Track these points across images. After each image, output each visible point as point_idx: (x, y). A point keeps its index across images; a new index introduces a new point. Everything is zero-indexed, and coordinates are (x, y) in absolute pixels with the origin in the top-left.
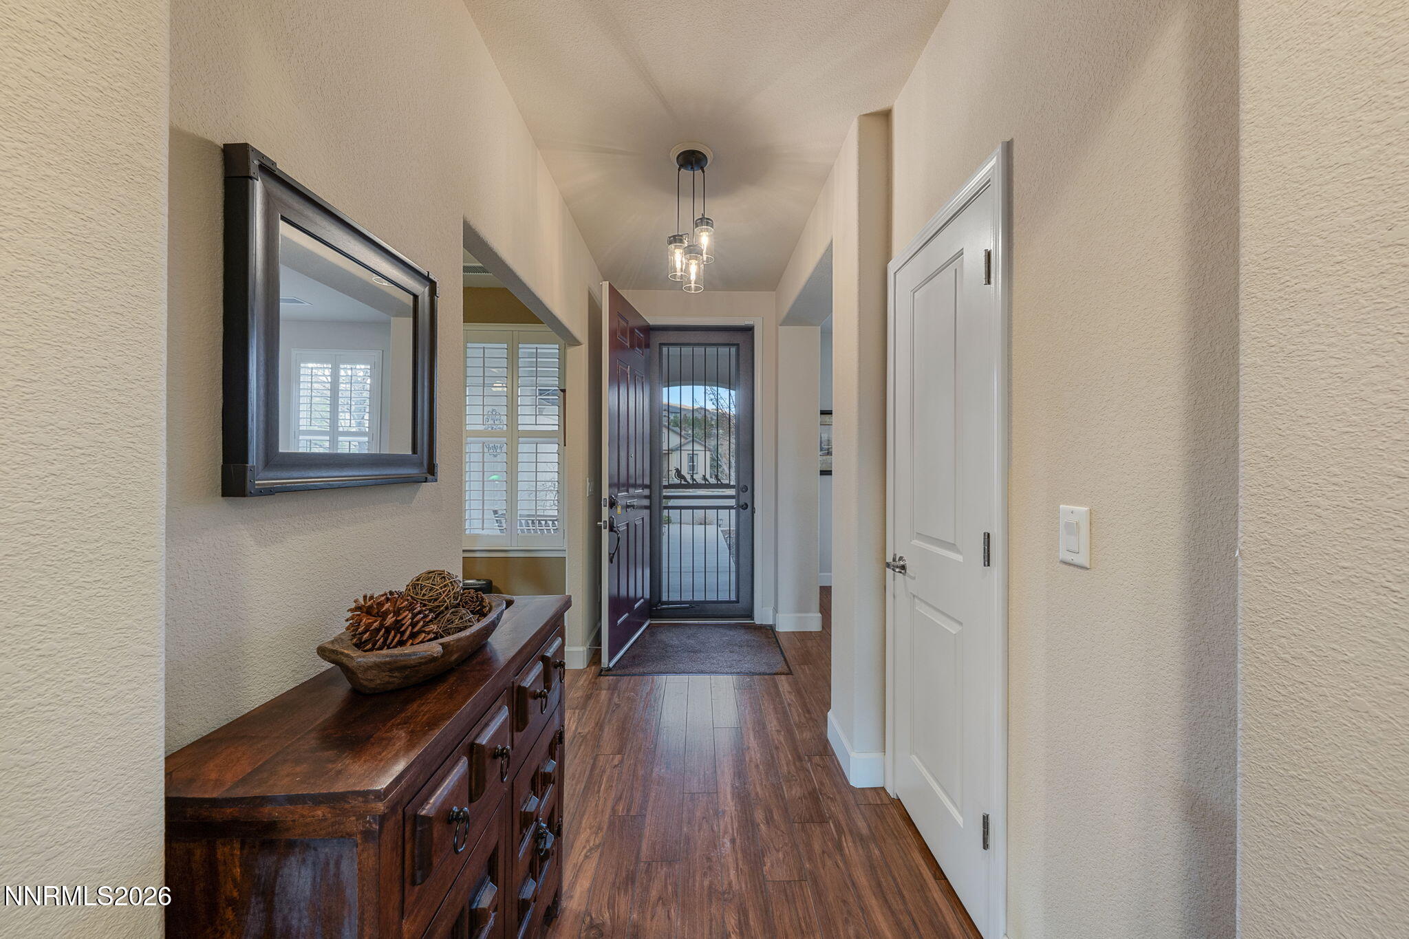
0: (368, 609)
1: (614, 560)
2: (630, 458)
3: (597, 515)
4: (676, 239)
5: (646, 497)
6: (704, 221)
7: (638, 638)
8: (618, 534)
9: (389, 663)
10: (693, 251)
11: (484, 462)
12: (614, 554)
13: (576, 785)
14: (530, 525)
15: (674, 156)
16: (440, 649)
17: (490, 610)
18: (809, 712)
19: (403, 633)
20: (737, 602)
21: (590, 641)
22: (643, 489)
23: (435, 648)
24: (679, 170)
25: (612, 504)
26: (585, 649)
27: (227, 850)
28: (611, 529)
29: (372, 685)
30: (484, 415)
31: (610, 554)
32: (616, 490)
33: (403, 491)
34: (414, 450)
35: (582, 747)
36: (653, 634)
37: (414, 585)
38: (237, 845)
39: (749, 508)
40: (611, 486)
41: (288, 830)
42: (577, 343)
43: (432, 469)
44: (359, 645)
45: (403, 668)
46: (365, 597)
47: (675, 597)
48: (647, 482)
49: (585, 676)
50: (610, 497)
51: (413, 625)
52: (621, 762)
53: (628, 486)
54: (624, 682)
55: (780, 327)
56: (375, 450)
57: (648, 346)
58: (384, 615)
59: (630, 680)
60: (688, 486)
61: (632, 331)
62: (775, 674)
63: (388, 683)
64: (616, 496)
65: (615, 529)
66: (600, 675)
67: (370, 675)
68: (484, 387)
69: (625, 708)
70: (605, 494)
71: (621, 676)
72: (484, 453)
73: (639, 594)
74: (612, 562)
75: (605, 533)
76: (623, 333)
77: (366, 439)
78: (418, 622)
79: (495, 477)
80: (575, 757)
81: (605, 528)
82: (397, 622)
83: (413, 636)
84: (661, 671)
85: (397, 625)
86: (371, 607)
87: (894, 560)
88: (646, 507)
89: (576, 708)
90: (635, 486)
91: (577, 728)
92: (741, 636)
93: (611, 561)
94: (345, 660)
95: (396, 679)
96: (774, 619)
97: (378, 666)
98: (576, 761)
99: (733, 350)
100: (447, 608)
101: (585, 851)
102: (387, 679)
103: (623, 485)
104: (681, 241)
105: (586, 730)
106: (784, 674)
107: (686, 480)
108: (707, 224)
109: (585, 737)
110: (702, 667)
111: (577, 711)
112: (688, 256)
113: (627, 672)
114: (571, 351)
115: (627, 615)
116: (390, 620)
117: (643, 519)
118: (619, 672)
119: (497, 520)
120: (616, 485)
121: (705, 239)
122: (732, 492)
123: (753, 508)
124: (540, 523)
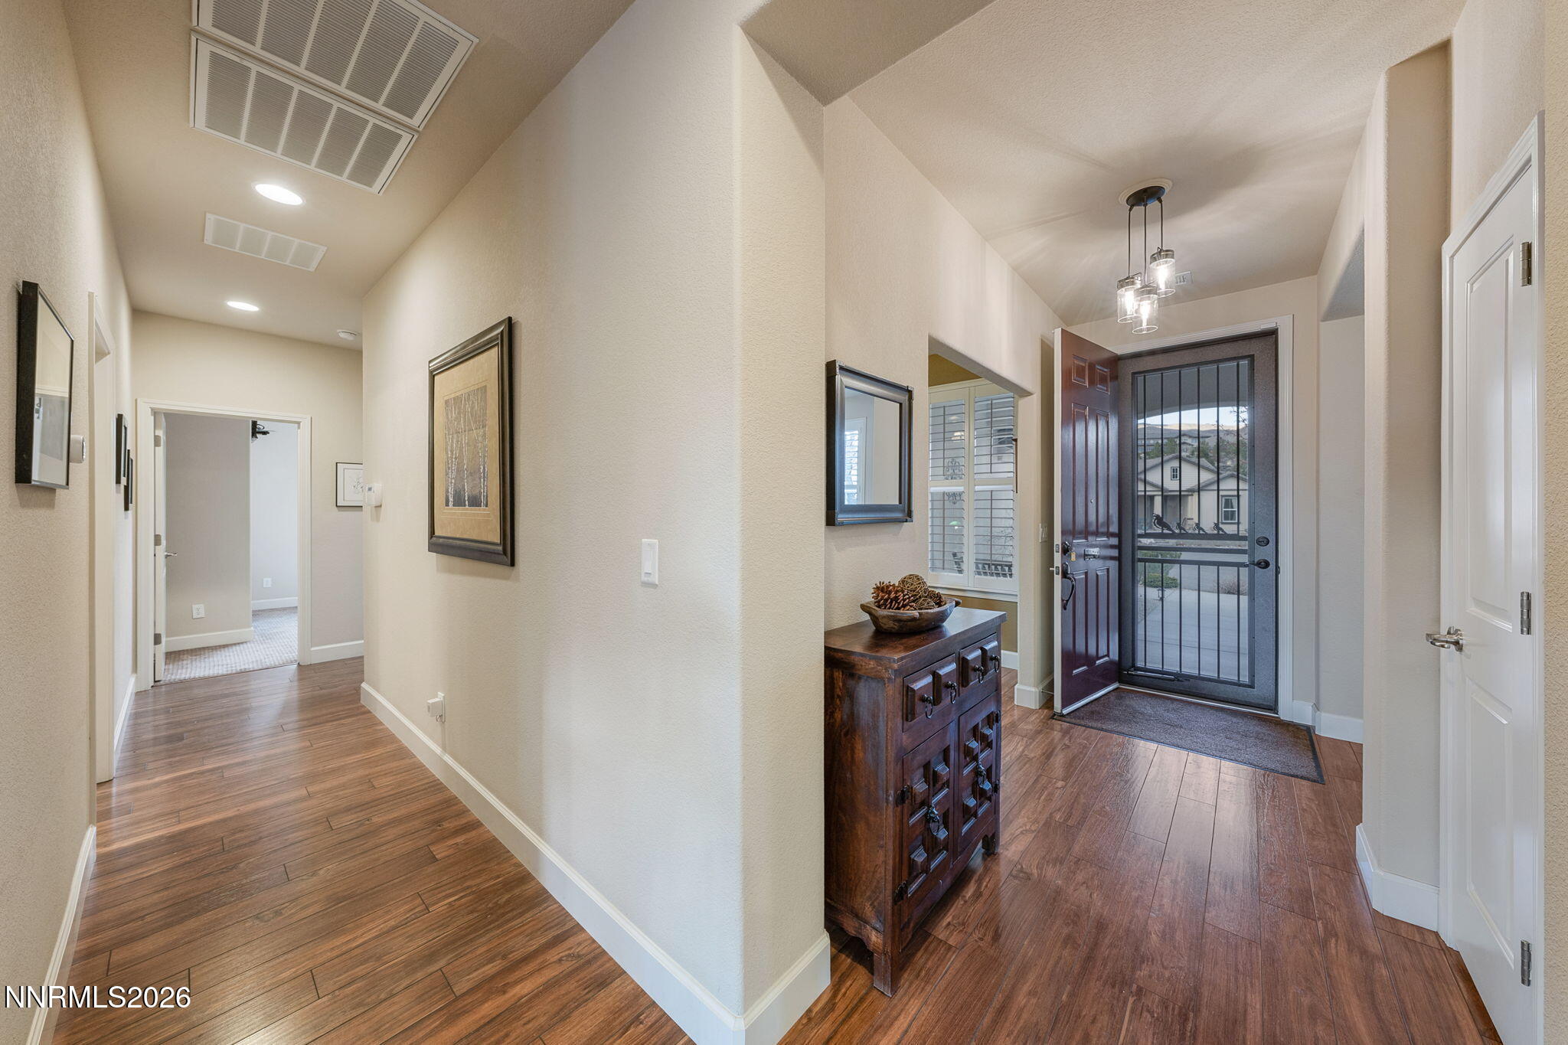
0: (881, 589)
1: (1068, 607)
2: (1089, 504)
3: (1049, 560)
4: (1126, 282)
5: (1112, 547)
6: (1162, 253)
7: (1101, 697)
8: (1072, 581)
9: (893, 616)
10: (1148, 290)
11: (944, 509)
12: (1067, 601)
13: (1019, 788)
14: (987, 568)
15: (1123, 199)
16: (917, 614)
17: (945, 604)
18: (1334, 825)
19: (899, 603)
20: (1252, 686)
21: (1045, 684)
22: (1107, 537)
23: (916, 613)
24: (1130, 210)
25: (1066, 551)
26: (1037, 690)
27: (837, 674)
28: (1065, 575)
29: (885, 627)
30: (944, 467)
31: (1063, 600)
32: (1071, 538)
33: (893, 528)
34: (900, 503)
35: (1027, 766)
36: (1120, 698)
37: (903, 581)
38: (841, 673)
39: (1272, 566)
40: (1063, 533)
41: (859, 670)
42: (1028, 394)
43: (910, 514)
44: (879, 607)
45: (900, 621)
46: (880, 583)
47: (1154, 664)
48: (1114, 528)
49: (1037, 715)
50: (1063, 543)
51: (904, 600)
52: (1063, 787)
53: (1086, 533)
54: (1078, 731)
55: (1321, 323)
56: (861, 503)
57: (1115, 377)
58: (890, 592)
59: (1085, 731)
60: (1173, 536)
61: (1092, 367)
62: (1292, 776)
63: (892, 628)
64: (1071, 543)
65: (1068, 576)
66: (1052, 718)
67: (884, 621)
68: (944, 441)
69: (1076, 750)
70: (1058, 540)
71: (1075, 724)
72: (944, 500)
73: (1103, 651)
74: (1065, 609)
75: (1058, 579)
76: (1080, 372)
77: (855, 491)
78: (906, 600)
79: (954, 523)
80: (1020, 770)
81: (1058, 574)
82: (896, 597)
83: (904, 606)
84: (1123, 731)
85: (896, 599)
86: (883, 587)
87: (1449, 633)
88: (1112, 558)
89: (1025, 736)
90: (1097, 534)
91: (1023, 751)
92: (1254, 727)
93: (1064, 607)
94: (873, 611)
95: (896, 626)
96: (1314, 719)
97: (888, 617)
98: (1021, 772)
99: (1244, 363)
100: (920, 597)
101: (1021, 829)
102: (892, 625)
103: (1080, 533)
104: (1133, 283)
105: (1032, 755)
106: (1308, 779)
107: (1169, 528)
108: (1167, 256)
109: (1030, 760)
110: (1179, 742)
111: (1025, 739)
112: (1139, 298)
113: (1082, 723)
114: (1022, 403)
115: (1085, 668)
116: (893, 595)
117: (1108, 569)
118: (1073, 720)
119: (956, 562)
120: (1069, 532)
121: (1163, 273)
122: (1244, 545)
123: (1277, 567)
124: (996, 568)
